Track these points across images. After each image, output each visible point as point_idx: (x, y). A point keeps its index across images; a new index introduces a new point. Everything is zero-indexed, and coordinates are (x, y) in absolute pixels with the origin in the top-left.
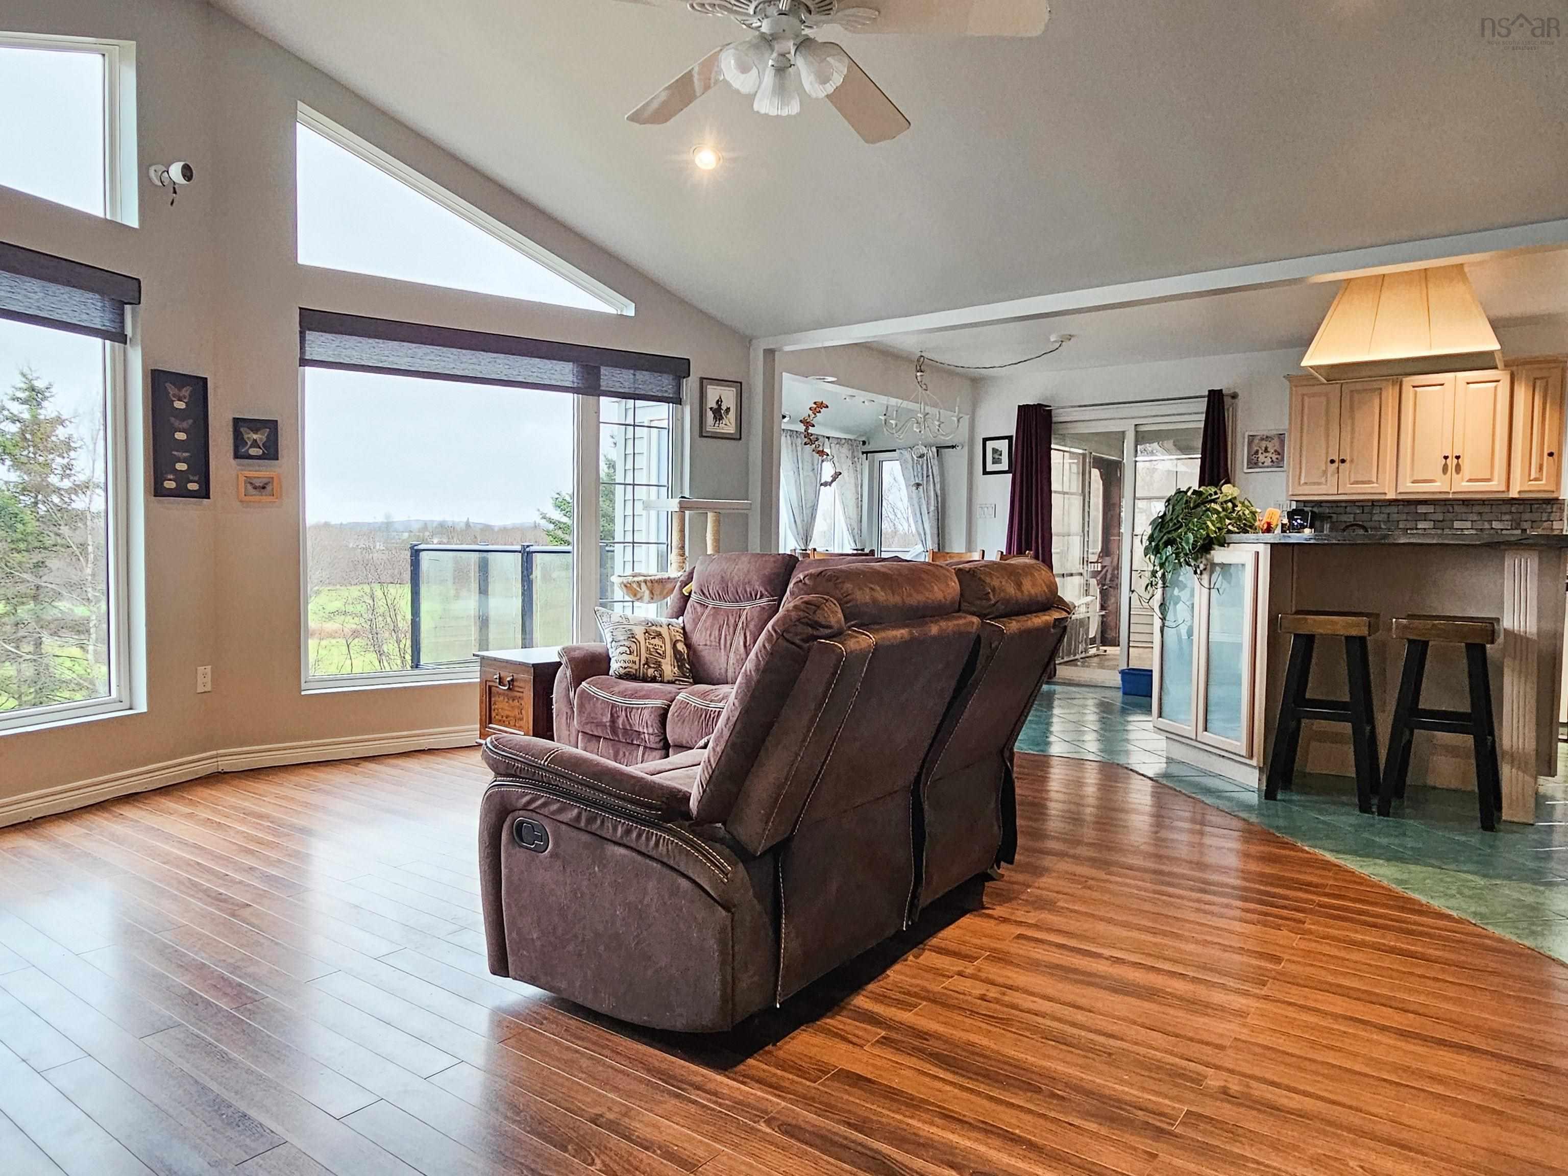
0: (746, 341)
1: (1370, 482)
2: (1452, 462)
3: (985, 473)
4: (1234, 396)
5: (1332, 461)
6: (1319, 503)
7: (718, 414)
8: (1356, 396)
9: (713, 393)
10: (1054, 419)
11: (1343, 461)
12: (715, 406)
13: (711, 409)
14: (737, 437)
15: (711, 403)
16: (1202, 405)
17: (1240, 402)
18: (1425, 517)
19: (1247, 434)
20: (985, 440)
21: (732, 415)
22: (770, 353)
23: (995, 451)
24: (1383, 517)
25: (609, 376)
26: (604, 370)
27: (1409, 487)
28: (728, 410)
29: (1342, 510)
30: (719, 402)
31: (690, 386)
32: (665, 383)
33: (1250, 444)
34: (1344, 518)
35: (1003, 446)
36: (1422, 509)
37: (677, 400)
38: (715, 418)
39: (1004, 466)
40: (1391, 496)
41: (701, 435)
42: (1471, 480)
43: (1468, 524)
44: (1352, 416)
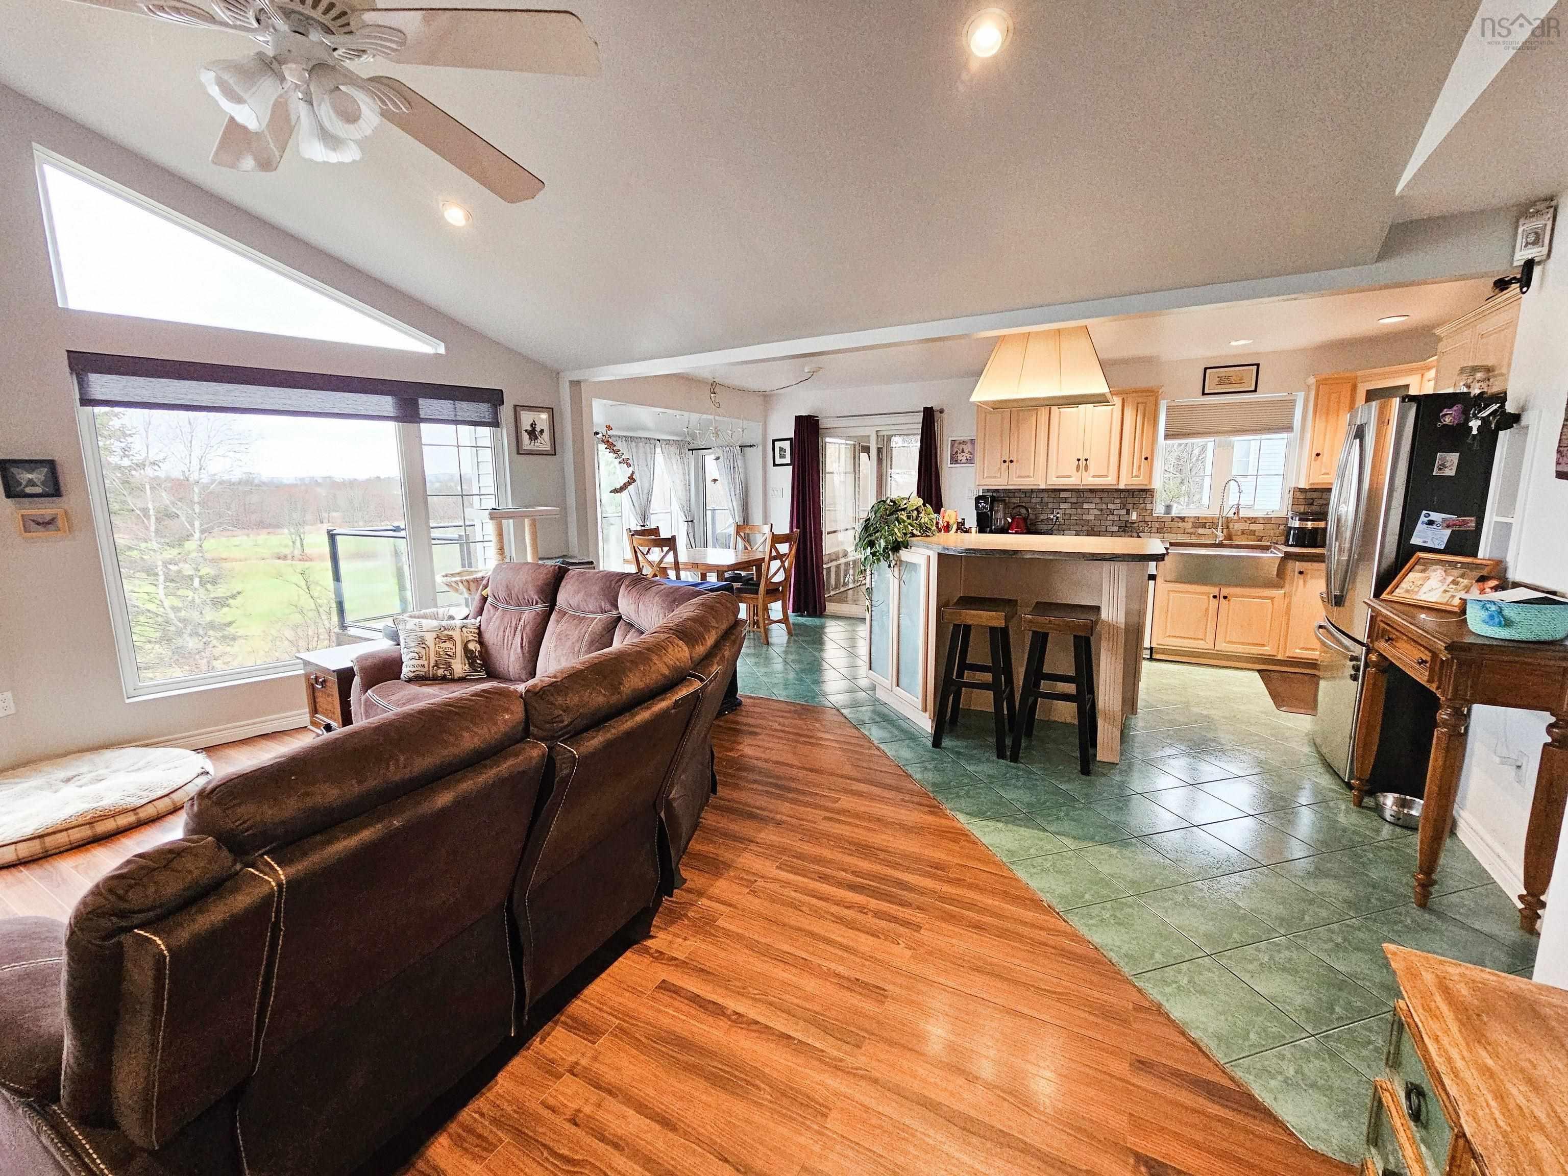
0: (555, 375)
1: (1028, 477)
2: (1082, 463)
3: (775, 465)
4: (941, 411)
5: (1005, 461)
6: (997, 490)
7: (533, 433)
8: (1021, 414)
9: (527, 419)
10: (821, 426)
11: (1011, 461)
12: (529, 428)
13: (526, 431)
14: (553, 452)
15: (526, 425)
16: (920, 418)
17: (945, 416)
18: (1065, 500)
19: (950, 439)
20: (774, 441)
21: (546, 436)
22: (576, 384)
23: (781, 449)
24: (1039, 500)
25: (427, 406)
26: (421, 401)
27: (1055, 481)
28: (542, 431)
29: (1012, 496)
30: (533, 425)
31: (506, 412)
32: (482, 410)
33: (952, 446)
34: (1014, 501)
35: (786, 445)
36: (1063, 495)
37: (495, 424)
38: (530, 439)
39: (787, 460)
40: (1043, 487)
41: (518, 453)
42: (1094, 476)
43: (1093, 506)
44: (1018, 426)
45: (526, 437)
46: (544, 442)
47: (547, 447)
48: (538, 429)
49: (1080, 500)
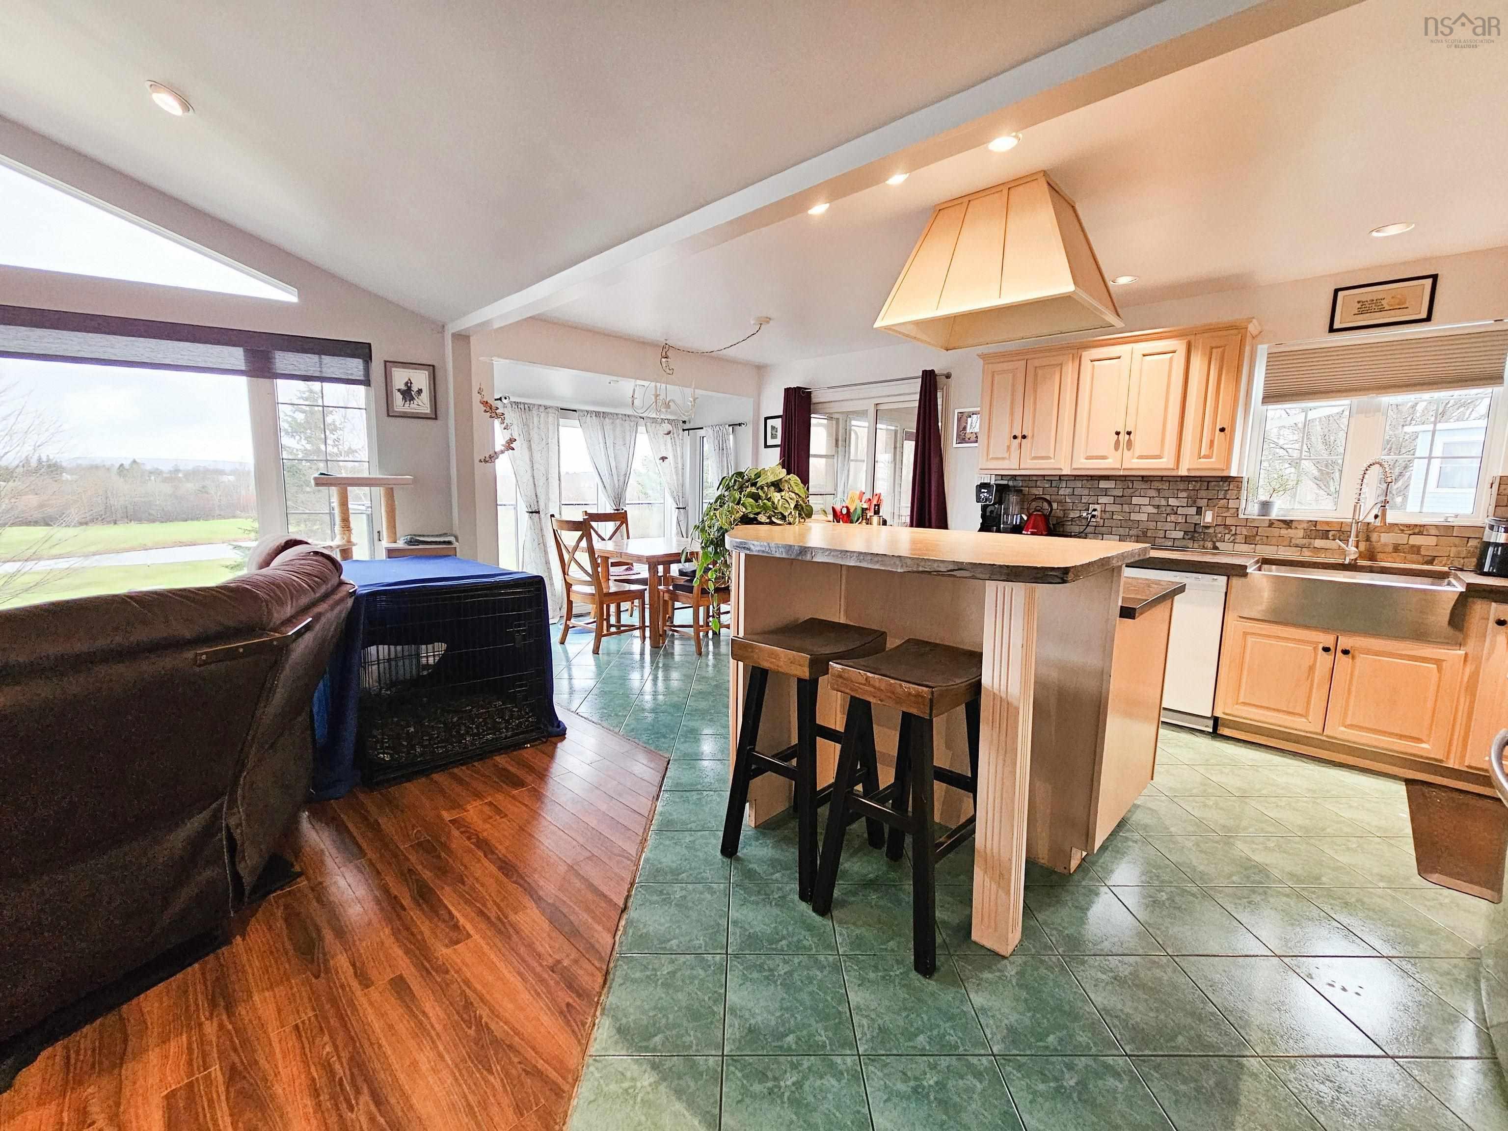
1: (1048, 458)
2: (1124, 437)
3: (766, 446)
4: (948, 376)
5: (1015, 437)
6: (1014, 477)
7: (408, 393)
8: (1040, 372)
9: (400, 378)
10: (814, 400)
11: (1024, 437)
12: (403, 387)
13: (399, 390)
14: (434, 416)
15: (399, 385)
16: (917, 385)
17: (952, 381)
18: (1106, 492)
19: (956, 411)
20: (766, 419)
21: (425, 396)
23: (773, 428)
24: (1068, 491)
25: (284, 360)
26: (277, 355)
27: (1084, 465)
28: (420, 391)
29: (1032, 484)
30: (409, 385)
31: (376, 368)
32: (355, 365)
33: (959, 420)
34: (1035, 491)
35: (778, 423)
36: (1103, 484)
37: (366, 382)
38: (404, 398)
40: (1066, 471)
41: (388, 415)
42: (1141, 457)
43: (1146, 501)
44: (1035, 391)
45: (398, 397)
46: (423, 404)
47: (426, 409)
48: (415, 388)
49: (1128, 492)
